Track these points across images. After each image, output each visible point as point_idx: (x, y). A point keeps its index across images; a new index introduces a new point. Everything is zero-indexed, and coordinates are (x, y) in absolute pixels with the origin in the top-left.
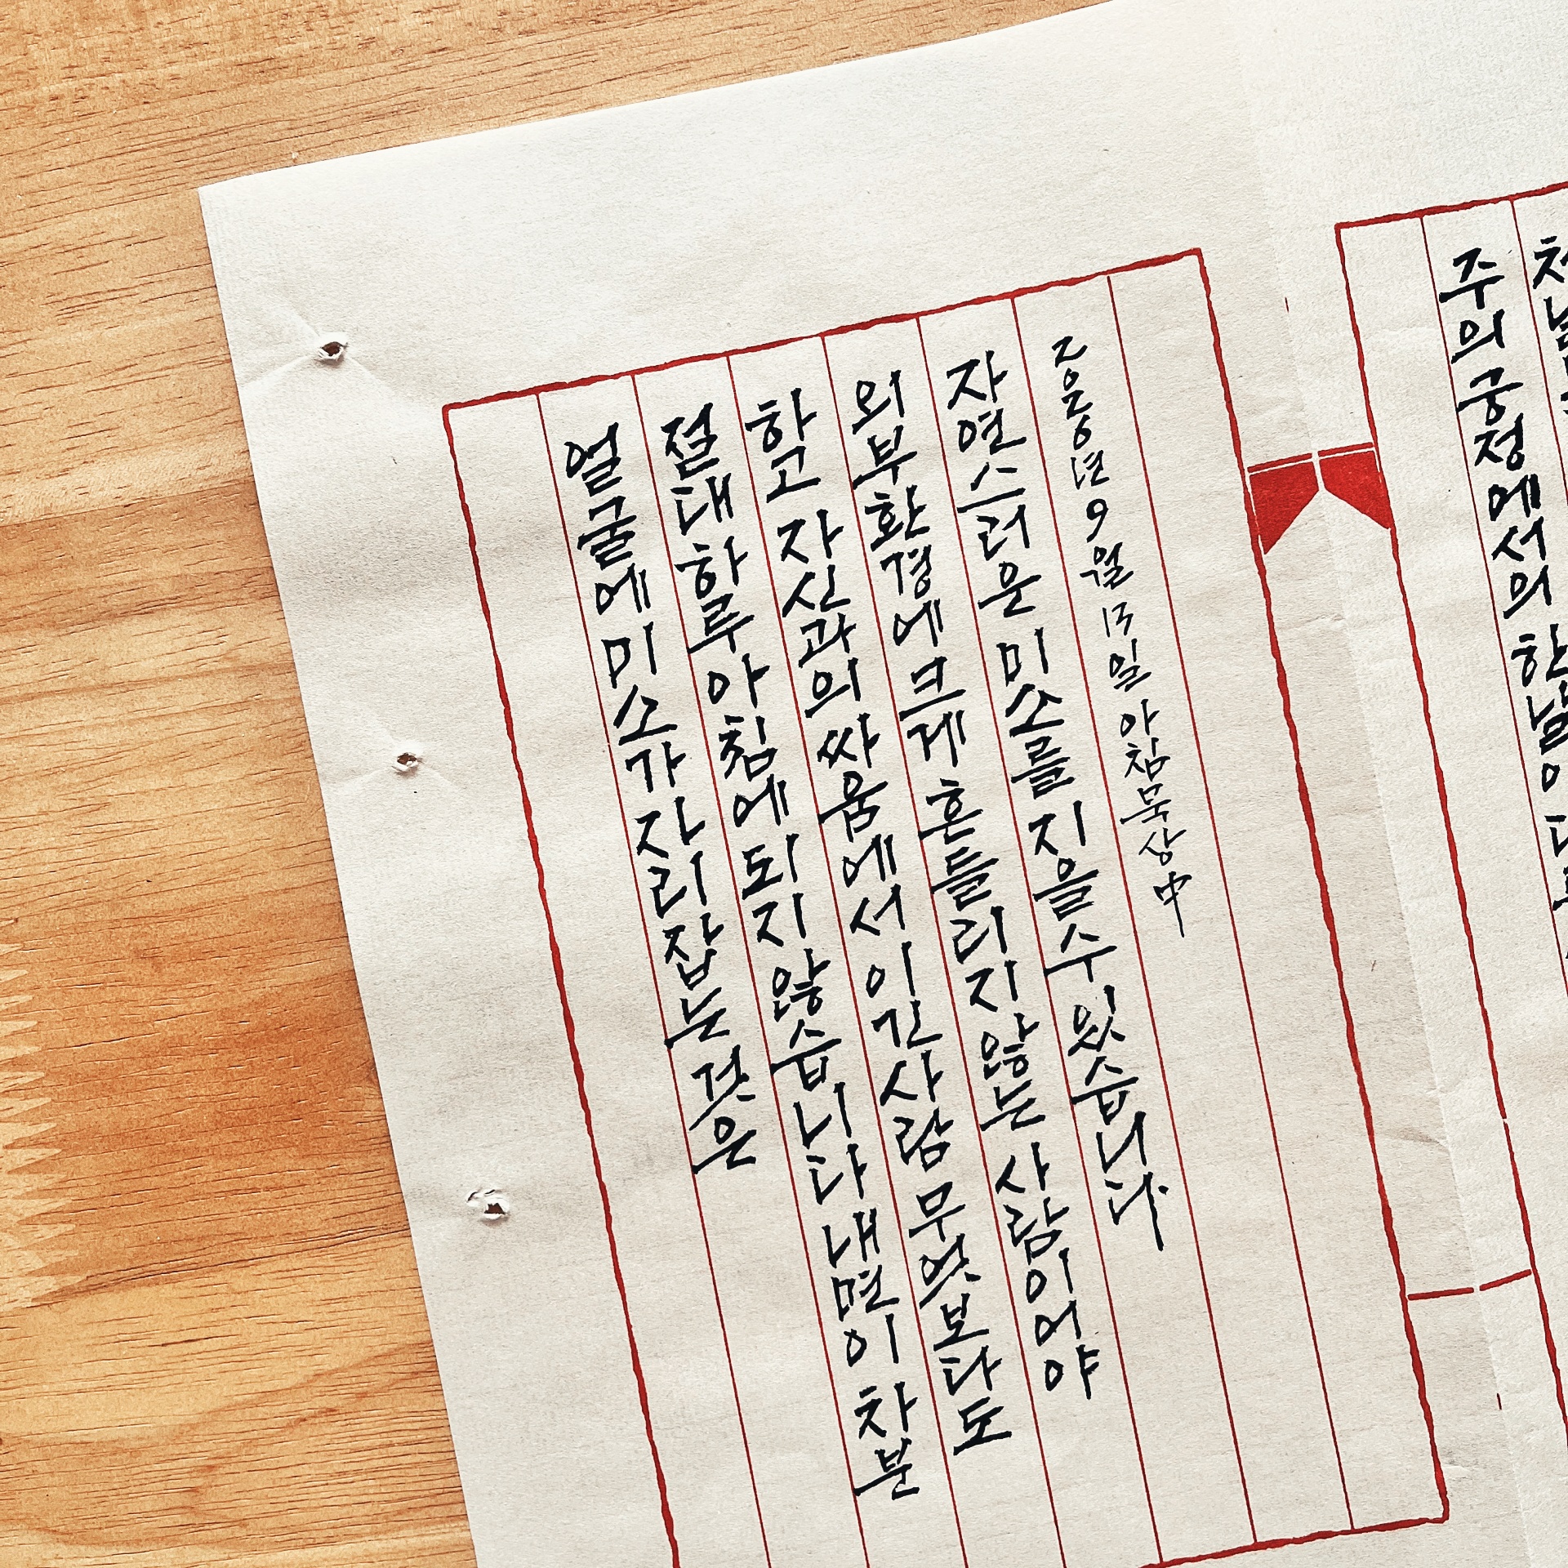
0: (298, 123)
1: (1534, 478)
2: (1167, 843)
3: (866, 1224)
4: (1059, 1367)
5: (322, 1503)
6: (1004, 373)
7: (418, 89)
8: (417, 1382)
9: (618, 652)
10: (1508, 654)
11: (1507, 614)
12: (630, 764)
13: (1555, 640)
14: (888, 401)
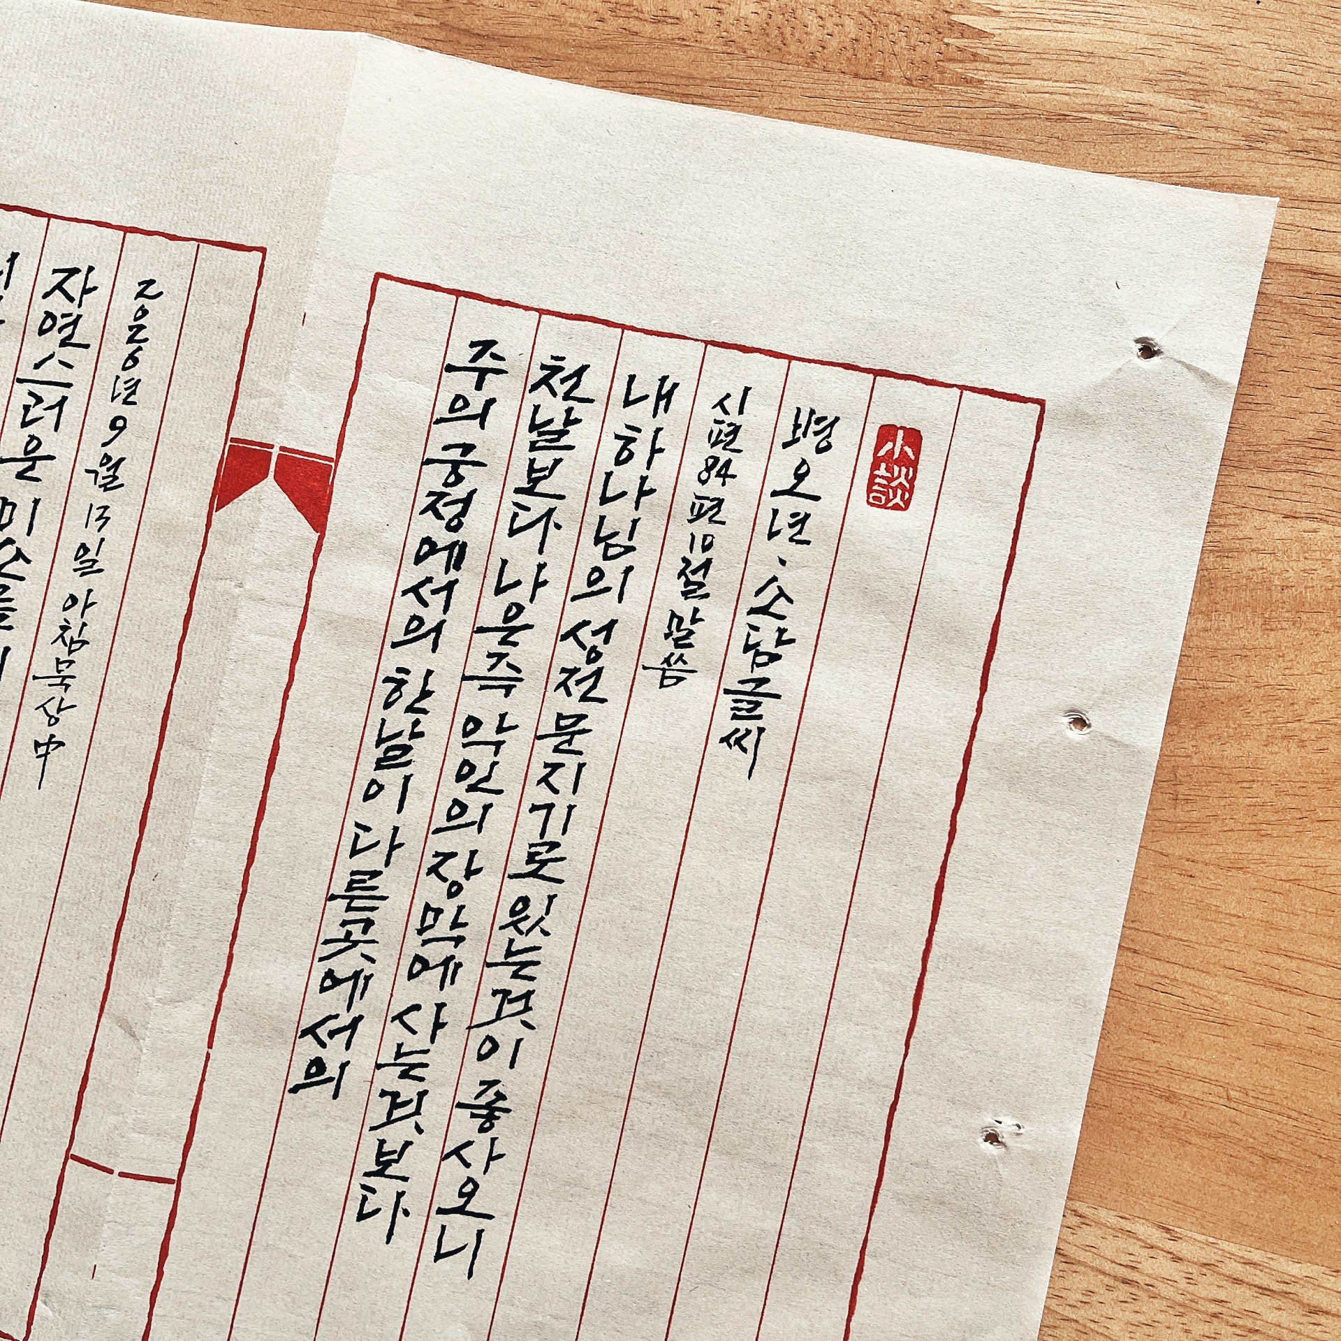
1: (464, 545)
2: (59, 710)
6: (95, 288)
10: (381, 677)
11: (394, 645)
13: (426, 683)
14: (1, 274)
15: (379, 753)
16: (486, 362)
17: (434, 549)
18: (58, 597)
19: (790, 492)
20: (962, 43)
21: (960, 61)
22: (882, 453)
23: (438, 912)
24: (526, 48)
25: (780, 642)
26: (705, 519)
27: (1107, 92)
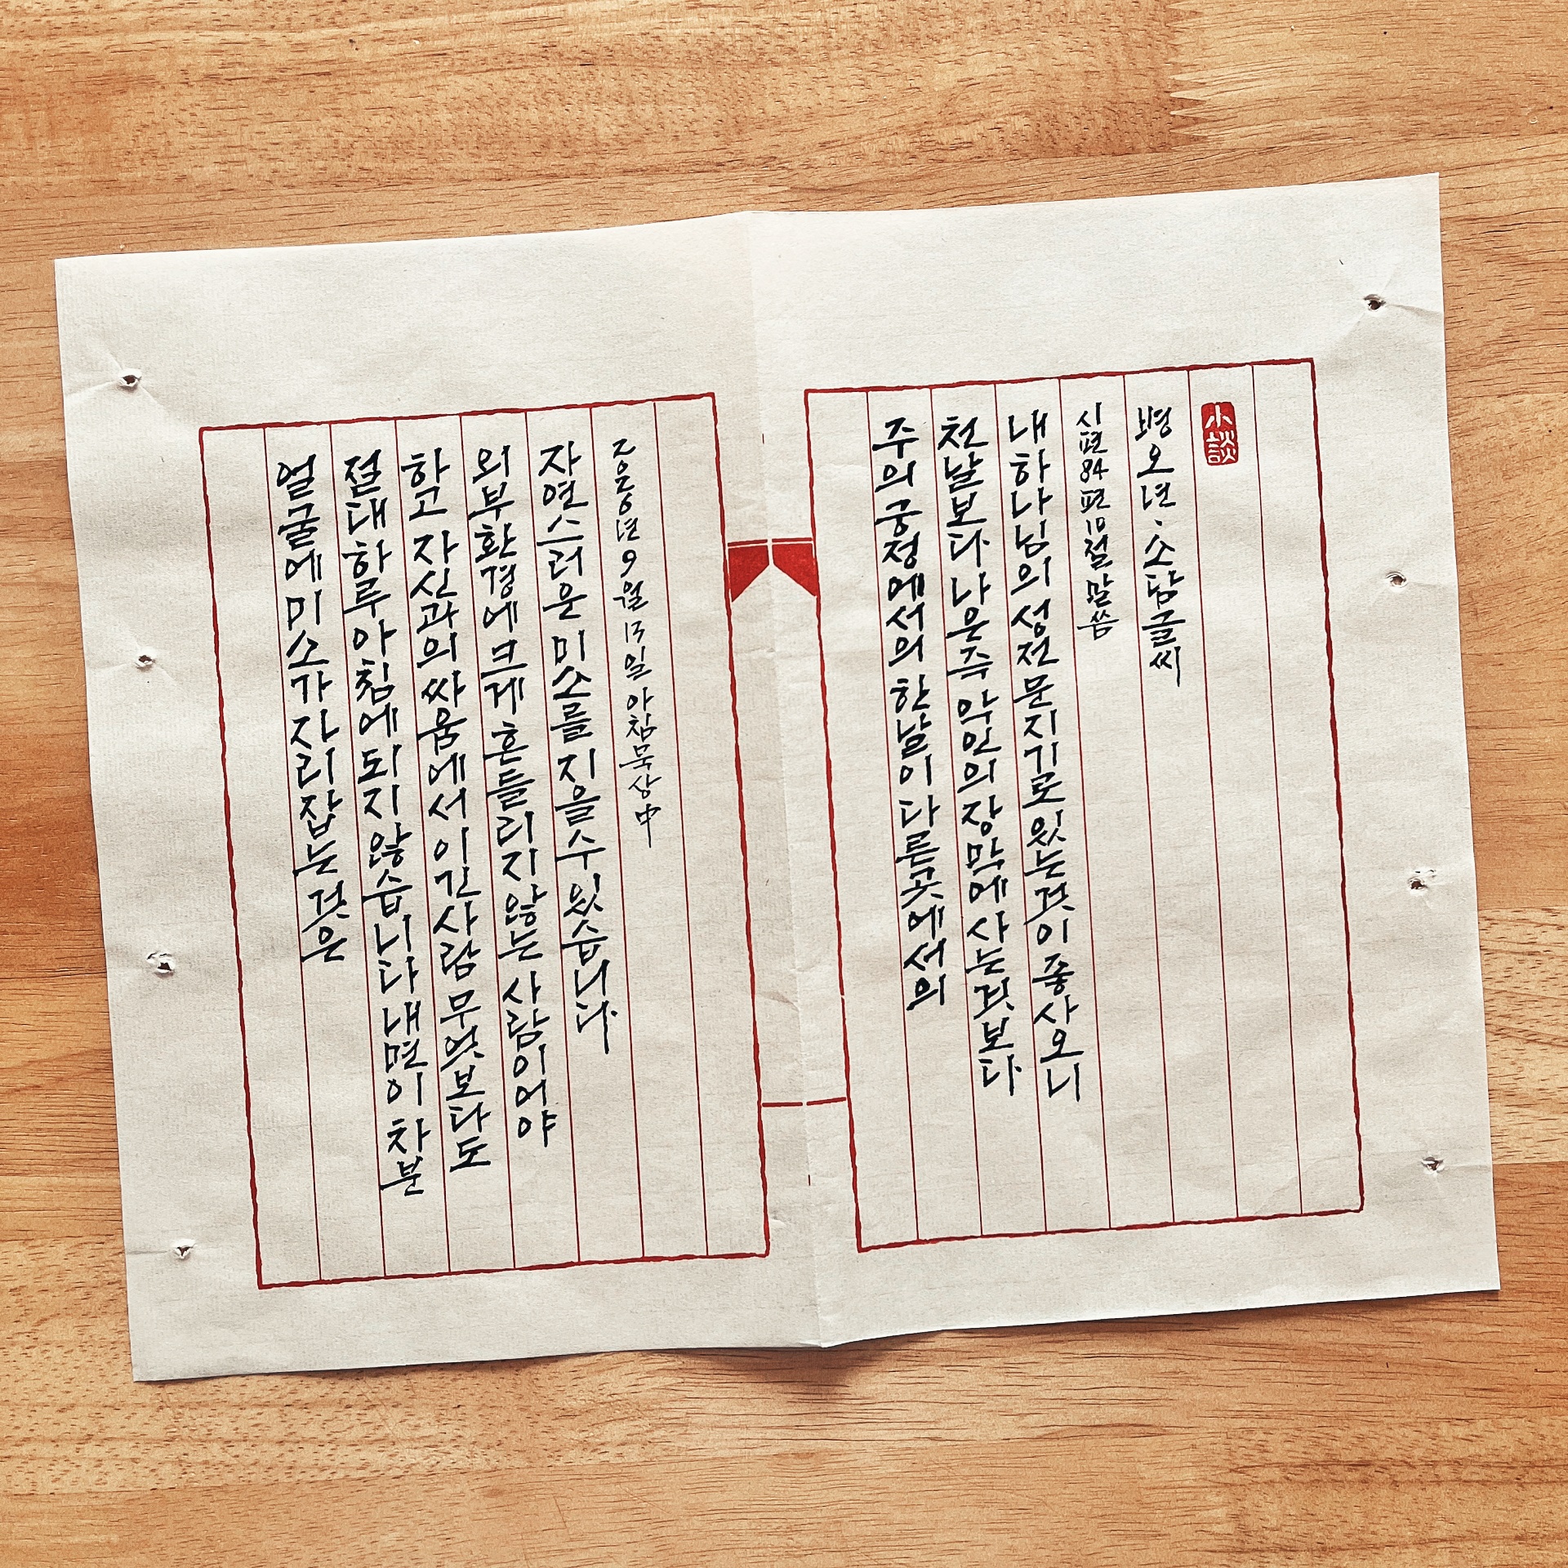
0: (127, 225)
1: (922, 576)
2: (648, 784)
3: (413, 1011)
4: (529, 1123)
5: (23, 1147)
6: (579, 457)
7: (211, 214)
8: (97, 1075)
9: (295, 606)
10: (888, 690)
11: (891, 664)
12: (294, 682)
13: (921, 685)
14: (499, 465)
15: (903, 745)
16: (901, 435)
17: (900, 586)
18: (621, 700)
19: (1151, 471)
20: (1183, 112)
21: (1186, 126)
22: (1208, 425)
23: (979, 847)
24: (862, 191)
25: (1173, 582)
26: (1094, 506)
27: (1297, 124)
